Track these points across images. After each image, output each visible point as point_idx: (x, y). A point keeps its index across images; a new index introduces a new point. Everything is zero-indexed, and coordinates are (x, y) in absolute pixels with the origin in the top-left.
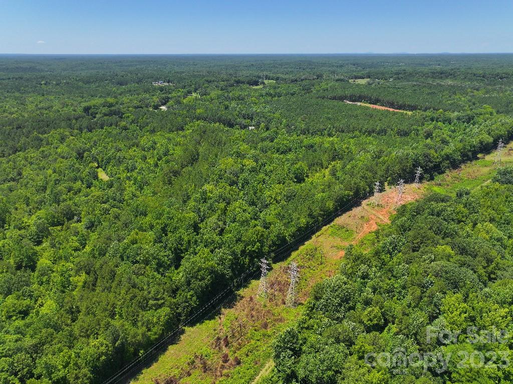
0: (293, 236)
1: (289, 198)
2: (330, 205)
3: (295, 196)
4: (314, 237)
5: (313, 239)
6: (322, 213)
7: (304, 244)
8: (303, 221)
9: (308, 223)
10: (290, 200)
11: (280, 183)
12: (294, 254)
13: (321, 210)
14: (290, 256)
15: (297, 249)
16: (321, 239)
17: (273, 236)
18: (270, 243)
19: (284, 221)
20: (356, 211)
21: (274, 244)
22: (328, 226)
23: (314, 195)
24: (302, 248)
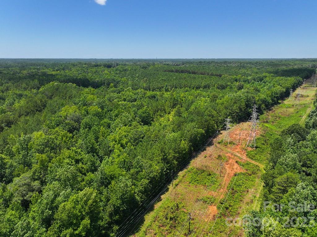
0: (145, 192)
1: (137, 141)
2: (184, 145)
3: (143, 138)
4: (171, 187)
5: (170, 190)
6: (177, 155)
7: (160, 200)
8: (157, 167)
9: (162, 170)
10: (137, 143)
11: (126, 125)
12: (149, 218)
13: (176, 153)
14: (143, 223)
15: (152, 209)
16: (180, 189)
17: (115, 200)
18: (109, 209)
19: (132, 171)
20: (210, 150)
21: (116, 211)
22: (185, 170)
23: (164, 136)
24: (158, 206)
